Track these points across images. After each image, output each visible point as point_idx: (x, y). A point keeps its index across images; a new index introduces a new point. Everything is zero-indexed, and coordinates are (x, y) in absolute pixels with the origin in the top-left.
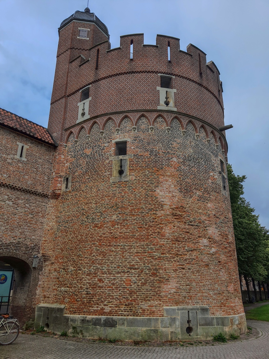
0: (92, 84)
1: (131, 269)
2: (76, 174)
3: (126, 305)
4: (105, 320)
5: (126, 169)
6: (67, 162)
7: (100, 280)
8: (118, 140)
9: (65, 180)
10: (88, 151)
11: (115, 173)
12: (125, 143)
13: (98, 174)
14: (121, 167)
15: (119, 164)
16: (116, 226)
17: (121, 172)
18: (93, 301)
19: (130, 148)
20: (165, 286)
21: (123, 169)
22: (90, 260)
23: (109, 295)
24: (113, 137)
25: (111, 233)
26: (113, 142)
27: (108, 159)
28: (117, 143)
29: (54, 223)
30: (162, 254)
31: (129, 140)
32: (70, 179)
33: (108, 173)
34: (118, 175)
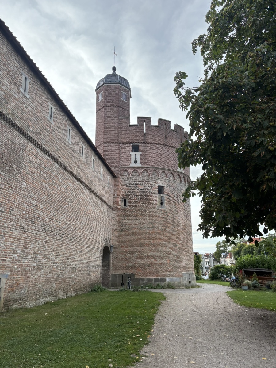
0: (141, 143)
1: (169, 255)
2: (132, 198)
3: (168, 272)
4: (160, 279)
5: (165, 202)
6: (123, 189)
7: (155, 260)
8: (159, 184)
9: (123, 201)
10: (141, 187)
11: (159, 204)
12: (163, 187)
13: (149, 202)
14: (162, 200)
15: (161, 199)
16: (161, 233)
17: (162, 204)
18: (152, 270)
19: (166, 190)
20: (182, 263)
21: (163, 202)
22: (148, 249)
23: (160, 267)
24: (157, 182)
25: (159, 236)
26: (157, 185)
27: (154, 194)
28: (159, 186)
29: (117, 226)
30: (180, 248)
31: (165, 186)
32: (127, 200)
33: (155, 203)
34: (160, 205)
